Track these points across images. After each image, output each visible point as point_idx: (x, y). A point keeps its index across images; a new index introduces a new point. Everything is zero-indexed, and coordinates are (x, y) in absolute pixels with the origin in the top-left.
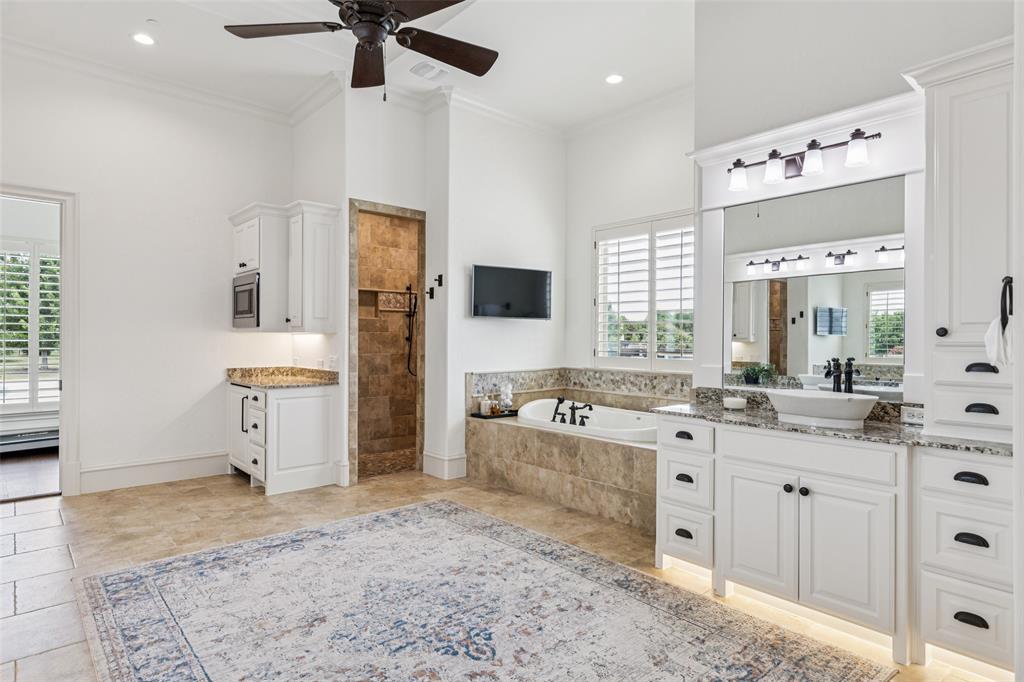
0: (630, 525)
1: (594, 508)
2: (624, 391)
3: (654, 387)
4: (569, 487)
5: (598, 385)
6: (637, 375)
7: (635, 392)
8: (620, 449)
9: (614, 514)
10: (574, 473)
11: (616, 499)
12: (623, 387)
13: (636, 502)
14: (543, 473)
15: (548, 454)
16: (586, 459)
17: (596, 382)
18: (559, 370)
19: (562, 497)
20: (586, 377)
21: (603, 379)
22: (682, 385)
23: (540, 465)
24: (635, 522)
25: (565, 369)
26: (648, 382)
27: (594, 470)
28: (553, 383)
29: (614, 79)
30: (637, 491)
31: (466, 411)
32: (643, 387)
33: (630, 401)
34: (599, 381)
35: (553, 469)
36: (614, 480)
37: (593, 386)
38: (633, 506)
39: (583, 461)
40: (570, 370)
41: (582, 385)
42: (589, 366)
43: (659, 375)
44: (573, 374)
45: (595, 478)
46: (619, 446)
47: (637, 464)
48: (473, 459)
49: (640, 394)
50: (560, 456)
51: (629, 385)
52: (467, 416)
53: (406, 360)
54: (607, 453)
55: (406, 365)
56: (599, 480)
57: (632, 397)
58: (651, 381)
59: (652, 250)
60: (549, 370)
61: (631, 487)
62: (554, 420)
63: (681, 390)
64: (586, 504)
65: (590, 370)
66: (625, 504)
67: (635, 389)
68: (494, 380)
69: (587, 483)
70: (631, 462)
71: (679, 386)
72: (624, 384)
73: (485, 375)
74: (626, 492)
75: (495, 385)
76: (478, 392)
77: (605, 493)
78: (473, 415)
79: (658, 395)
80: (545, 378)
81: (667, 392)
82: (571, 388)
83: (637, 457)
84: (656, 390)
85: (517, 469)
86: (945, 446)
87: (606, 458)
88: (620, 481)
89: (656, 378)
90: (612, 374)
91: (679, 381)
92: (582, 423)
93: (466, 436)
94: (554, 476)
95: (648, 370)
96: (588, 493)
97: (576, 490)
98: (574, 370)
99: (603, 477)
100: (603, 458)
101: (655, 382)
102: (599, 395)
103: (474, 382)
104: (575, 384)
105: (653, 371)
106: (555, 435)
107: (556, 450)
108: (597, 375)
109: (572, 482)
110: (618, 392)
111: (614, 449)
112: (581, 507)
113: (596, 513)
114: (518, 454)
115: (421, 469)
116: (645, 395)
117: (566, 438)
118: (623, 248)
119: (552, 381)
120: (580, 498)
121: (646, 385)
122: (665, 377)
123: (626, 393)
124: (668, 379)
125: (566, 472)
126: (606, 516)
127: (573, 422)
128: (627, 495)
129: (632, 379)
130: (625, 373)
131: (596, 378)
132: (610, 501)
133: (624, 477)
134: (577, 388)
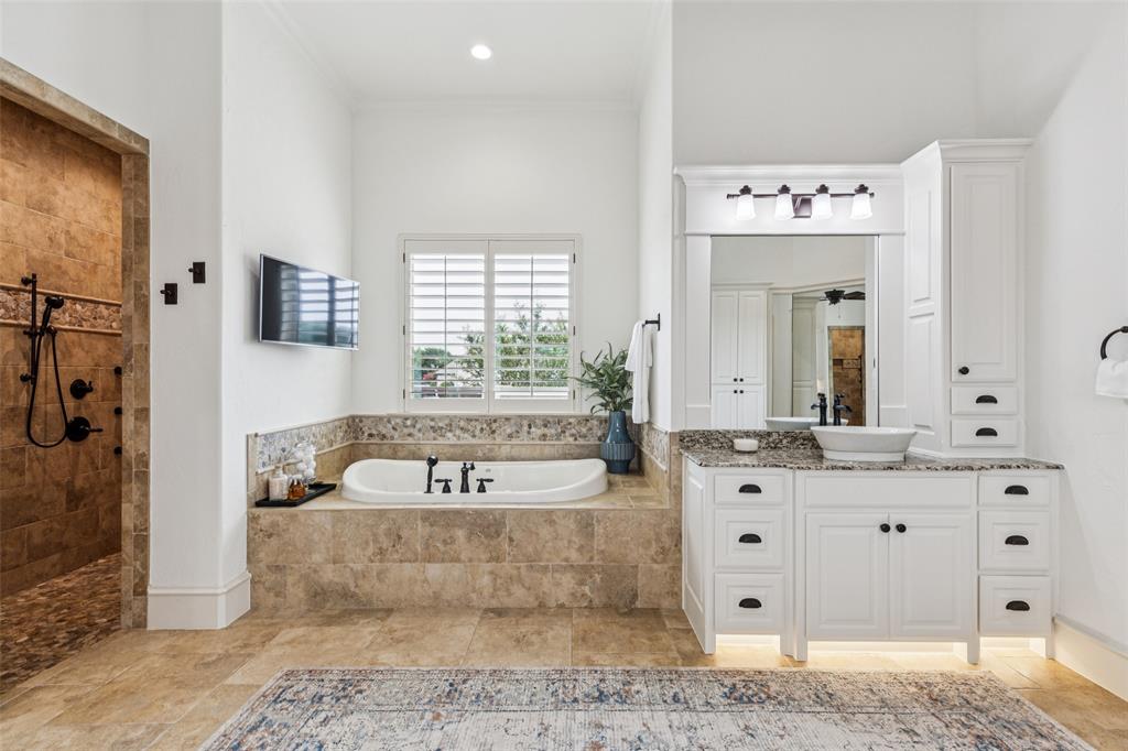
0: (590, 607)
1: (531, 599)
2: (451, 438)
3: (493, 432)
4: (486, 580)
5: (410, 435)
6: (469, 420)
7: (467, 439)
8: (573, 516)
9: (563, 599)
10: (496, 558)
11: (568, 581)
12: (449, 435)
13: (598, 577)
14: (434, 570)
15: (445, 542)
16: (517, 535)
17: (406, 431)
18: (347, 418)
19: (474, 596)
20: (390, 426)
21: (418, 426)
22: (530, 427)
23: (430, 559)
24: (596, 602)
25: (353, 418)
26: (485, 426)
27: (530, 549)
28: (343, 438)
29: (481, 52)
30: (600, 563)
31: (249, 498)
32: (477, 432)
33: (460, 451)
34: (411, 430)
35: (458, 560)
36: (564, 555)
37: (402, 437)
38: (594, 582)
39: (511, 540)
40: (361, 418)
41: (384, 437)
42: (394, 411)
43: (501, 417)
44: (367, 422)
45: (532, 562)
46: (570, 511)
47: (599, 529)
48: (270, 578)
49: (474, 441)
50: (469, 539)
51: (458, 432)
52: (249, 507)
53: (24, 417)
54: (552, 522)
55: (23, 429)
56: (540, 560)
57: (461, 446)
58: (489, 425)
59: (490, 273)
60: (339, 420)
61: (591, 559)
62: (429, 491)
63: (529, 433)
64: (519, 596)
65: (397, 417)
66: (582, 583)
67: (466, 435)
68: (283, 443)
69: (519, 568)
70: (590, 529)
71: (526, 428)
72: (450, 431)
73: (272, 435)
74: (583, 567)
75: (284, 450)
76: (264, 465)
77: (549, 575)
78: (259, 504)
79: (498, 441)
80: (334, 431)
81: (510, 436)
82: (364, 441)
83: (598, 521)
84: (496, 435)
85: (379, 574)
86: (1002, 467)
87: (552, 529)
88: (574, 555)
89: (495, 421)
90: (432, 420)
91: (525, 423)
92: (482, 489)
93: (250, 541)
94: (456, 570)
95: (484, 412)
96: (520, 580)
97: (499, 581)
98: (368, 417)
99: (546, 556)
100: (545, 532)
101: (494, 426)
102: (413, 448)
103: (259, 449)
104: (371, 435)
105: (491, 413)
106: (458, 512)
107: (460, 534)
108: (409, 423)
109: (491, 573)
110: (441, 441)
111: (564, 517)
112: (509, 602)
113: (536, 604)
114: (382, 552)
115: (140, 623)
116: (480, 442)
117: (479, 513)
118: (450, 267)
119: (341, 434)
120: (508, 590)
121: (482, 429)
122: (507, 419)
123: (453, 441)
124: (513, 421)
125: (480, 560)
126: (552, 603)
127: (465, 489)
128: (584, 571)
129: (462, 424)
130: (451, 418)
131: (407, 427)
132: (558, 584)
133: (580, 549)
134: (376, 440)
